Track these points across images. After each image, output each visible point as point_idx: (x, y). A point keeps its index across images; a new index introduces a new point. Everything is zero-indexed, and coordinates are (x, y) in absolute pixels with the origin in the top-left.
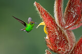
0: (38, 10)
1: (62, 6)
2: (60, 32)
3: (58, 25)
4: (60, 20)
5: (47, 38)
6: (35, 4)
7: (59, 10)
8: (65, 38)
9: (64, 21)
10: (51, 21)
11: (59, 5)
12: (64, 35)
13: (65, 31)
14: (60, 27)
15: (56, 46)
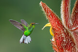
0: (44, 11)
1: (69, 6)
2: (67, 34)
3: (65, 26)
4: (66, 21)
5: (53, 40)
6: (41, 4)
7: (66, 11)
8: (72, 40)
9: (71, 22)
10: (58, 22)
11: (66, 5)
12: (71, 37)
13: (72, 33)
14: (67, 29)
15: (62, 49)
